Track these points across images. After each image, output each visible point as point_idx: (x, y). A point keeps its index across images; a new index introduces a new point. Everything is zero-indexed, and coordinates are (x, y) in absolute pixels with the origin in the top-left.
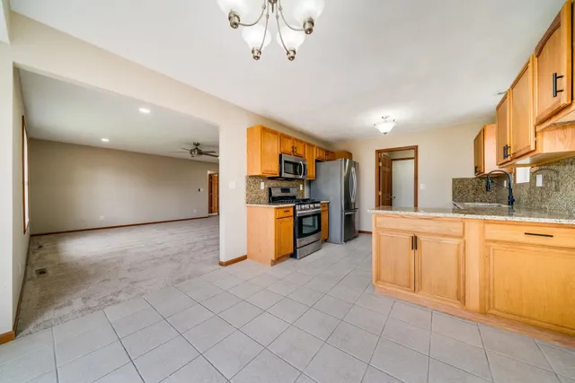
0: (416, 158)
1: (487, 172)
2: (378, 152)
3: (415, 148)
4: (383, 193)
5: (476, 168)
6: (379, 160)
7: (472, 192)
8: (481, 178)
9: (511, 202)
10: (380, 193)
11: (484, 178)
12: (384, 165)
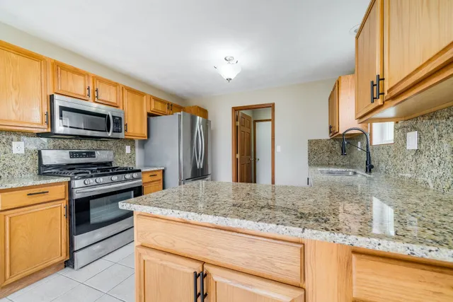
0: (273, 120)
1: (341, 132)
2: (235, 109)
3: (272, 106)
4: (241, 156)
5: (330, 127)
6: (236, 119)
7: (327, 154)
8: (335, 139)
9: (369, 168)
10: (238, 156)
11: (338, 140)
12: (241, 125)
